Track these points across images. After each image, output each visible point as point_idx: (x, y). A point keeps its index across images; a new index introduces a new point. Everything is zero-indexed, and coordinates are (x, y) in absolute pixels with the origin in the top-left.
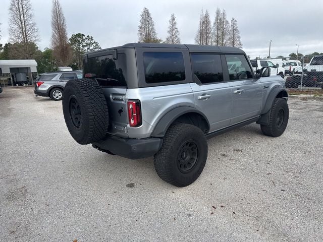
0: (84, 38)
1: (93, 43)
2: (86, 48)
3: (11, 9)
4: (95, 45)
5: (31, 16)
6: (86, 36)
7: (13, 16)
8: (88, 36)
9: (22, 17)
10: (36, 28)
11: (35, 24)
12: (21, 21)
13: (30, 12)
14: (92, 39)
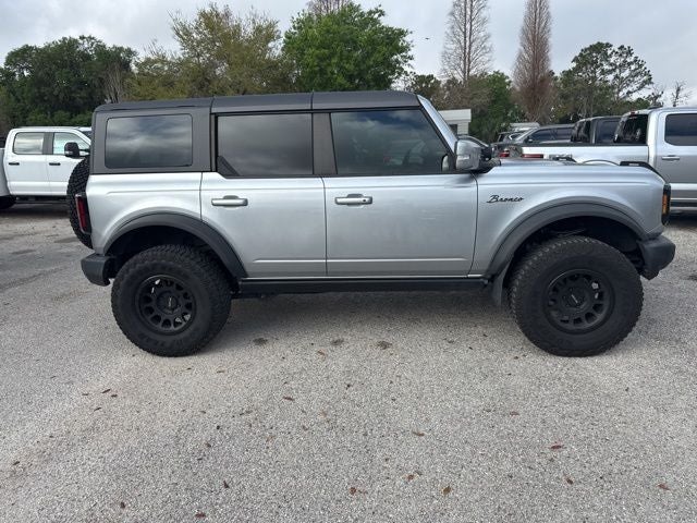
0: (609, 52)
1: (630, 64)
2: (610, 77)
3: (452, 14)
4: (633, 67)
5: (484, 21)
6: (615, 48)
7: (453, 27)
8: (622, 47)
9: (468, 26)
10: (488, 44)
11: (487, 37)
12: (465, 33)
13: (484, 13)
14: (629, 52)
